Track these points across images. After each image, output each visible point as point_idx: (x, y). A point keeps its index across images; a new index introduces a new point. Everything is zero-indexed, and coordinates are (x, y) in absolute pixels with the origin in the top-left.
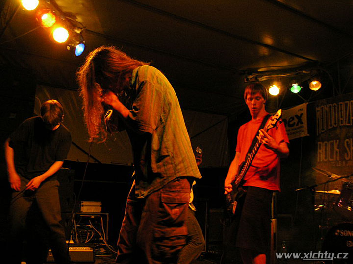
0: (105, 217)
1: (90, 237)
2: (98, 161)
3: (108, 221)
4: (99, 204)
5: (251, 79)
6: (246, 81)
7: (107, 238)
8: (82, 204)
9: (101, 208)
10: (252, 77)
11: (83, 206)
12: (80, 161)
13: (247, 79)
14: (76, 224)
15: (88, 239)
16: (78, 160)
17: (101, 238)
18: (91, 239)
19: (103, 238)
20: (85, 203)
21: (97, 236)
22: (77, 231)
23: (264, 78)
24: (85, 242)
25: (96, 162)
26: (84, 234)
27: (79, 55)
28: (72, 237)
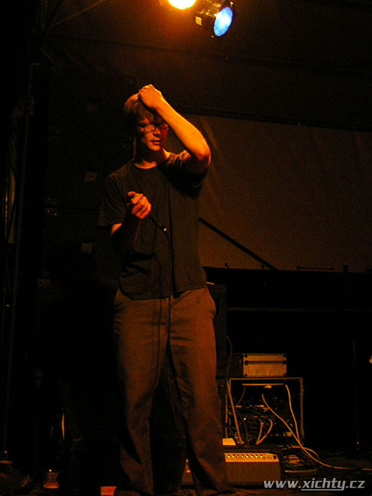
0: (294, 387)
1: (265, 430)
2: (267, 265)
3: (302, 394)
4: (281, 358)
7: (303, 434)
8: (245, 359)
9: (285, 366)
11: (247, 363)
12: (232, 266)
14: (235, 404)
15: (262, 435)
16: (226, 265)
17: (290, 434)
18: (268, 435)
19: (294, 431)
20: (250, 358)
21: (280, 428)
22: (238, 418)
24: (255, 441)
25: (266, 268)
26: (253, 425)
27: (223, 33)
28: (229, 431)
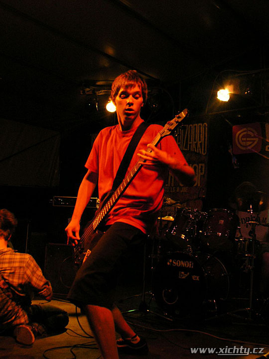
5: (88, 91)
6: (82, 93)
10: (89, 89)
13: (84, 92)
23: (102, 93)
